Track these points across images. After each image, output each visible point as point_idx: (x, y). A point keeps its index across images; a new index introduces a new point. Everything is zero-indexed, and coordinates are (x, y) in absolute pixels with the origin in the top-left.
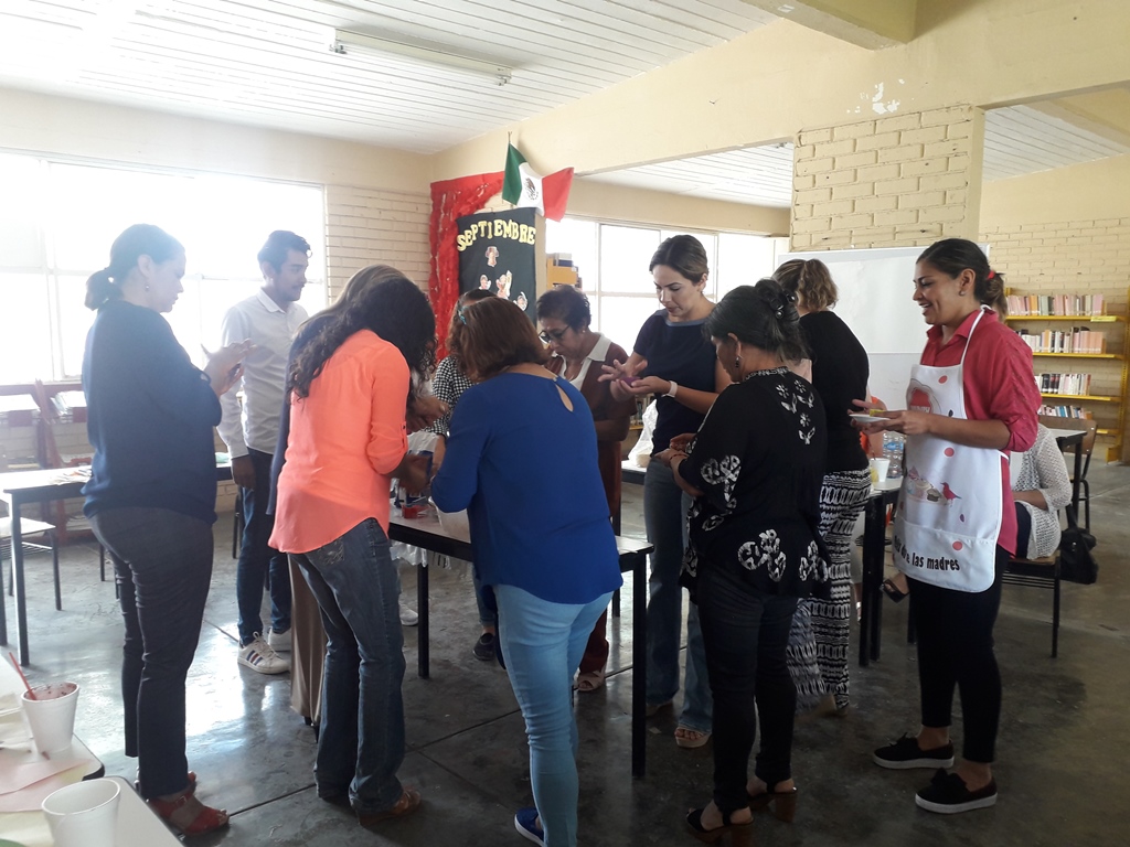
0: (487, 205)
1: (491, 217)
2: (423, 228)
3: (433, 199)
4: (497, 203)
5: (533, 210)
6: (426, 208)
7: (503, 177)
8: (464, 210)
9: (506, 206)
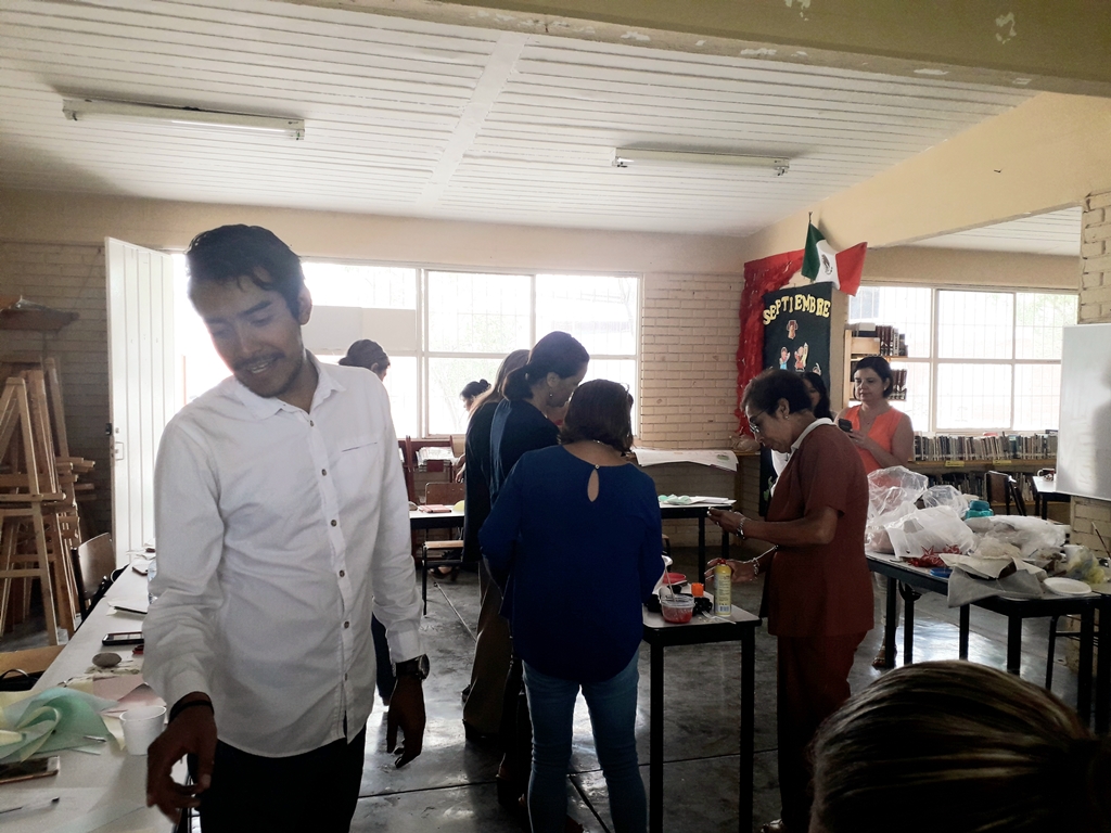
0: (790, 281)
1: (793, 292)
2: (736, 305)
3: (746, 277)
4: (799, 280)
5: (829, 285)
6: (738, 286)
7: (803, 254)
8: (770, 287)
9: (806, 282)
